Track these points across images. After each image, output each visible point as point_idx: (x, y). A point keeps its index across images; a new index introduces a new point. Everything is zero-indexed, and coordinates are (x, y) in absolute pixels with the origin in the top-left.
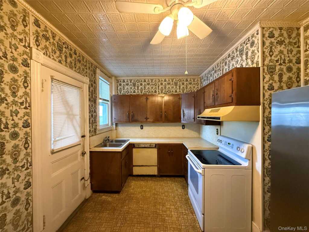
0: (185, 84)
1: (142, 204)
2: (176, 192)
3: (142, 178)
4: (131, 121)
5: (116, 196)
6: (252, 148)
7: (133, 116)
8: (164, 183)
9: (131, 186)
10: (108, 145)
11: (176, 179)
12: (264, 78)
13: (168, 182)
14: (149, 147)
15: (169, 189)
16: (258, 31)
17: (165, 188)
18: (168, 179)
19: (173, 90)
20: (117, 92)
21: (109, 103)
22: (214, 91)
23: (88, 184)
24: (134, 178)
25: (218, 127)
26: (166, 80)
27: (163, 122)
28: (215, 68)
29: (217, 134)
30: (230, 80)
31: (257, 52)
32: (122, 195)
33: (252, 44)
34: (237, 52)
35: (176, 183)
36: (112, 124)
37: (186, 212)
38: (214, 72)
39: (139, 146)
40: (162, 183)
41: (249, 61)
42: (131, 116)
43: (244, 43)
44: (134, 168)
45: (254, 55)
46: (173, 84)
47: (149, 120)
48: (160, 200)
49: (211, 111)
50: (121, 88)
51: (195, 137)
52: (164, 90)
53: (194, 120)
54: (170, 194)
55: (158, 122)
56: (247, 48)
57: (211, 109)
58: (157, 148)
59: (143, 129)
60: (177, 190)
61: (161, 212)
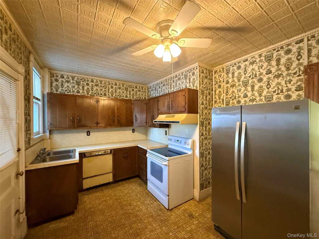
0: (135, 91)
1: (109, 212)
2: (136, 191)
3: (94, 190)
4: (76, 126)
5: (71, 217)
6: (193, 141)
7: (80, 121)
8: (121, 187)
9: (86, 201)
10: (48, 160)
11: (131, 180)
12: (200, 97)
13: (125, 185)
14: (103, 153)
15: (128, 191)
16: (197, 67)
17: (125, 191)
18: (124, 182)
19: (124, 95)
20: (52, 89)
21: (40, 103)
22: (169, 101)
23: (24, 218)
24: (85, 192)
25: (167, 129)
26: (117, 83)
27: (117, 127)
28: (164, 82)
29: (166, 135)
30: (184, 96)
31: (196, 80)
32: (79, 214)
33: (193, 74)
34: (182, 75)
35: (133, 184)
36: (44, 132)
37: (151, 202)
38: (162, 85)
39: (91, 155)
40: (120, 188)
41: (191, 84)
42: (76, 120)
43: (188, 71)
44: (84, 181)
45: (195, 82)
46: (123, 89)
47: (99, 125)
48: (124, 202)
49: (167, 117)
50: (57, 85)
51: (144, 139)
52: (114, 94)
53: (146, 124)
54: (132, 194)
55: (110, 127)
56: (190, 76)
57: (166, 115)
58: (113, 154)
59: (89, 135)
60: (136, 189)
61: (130, 211)
